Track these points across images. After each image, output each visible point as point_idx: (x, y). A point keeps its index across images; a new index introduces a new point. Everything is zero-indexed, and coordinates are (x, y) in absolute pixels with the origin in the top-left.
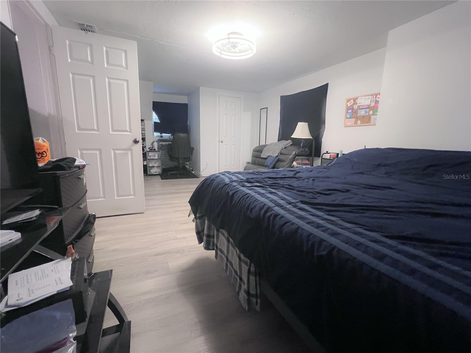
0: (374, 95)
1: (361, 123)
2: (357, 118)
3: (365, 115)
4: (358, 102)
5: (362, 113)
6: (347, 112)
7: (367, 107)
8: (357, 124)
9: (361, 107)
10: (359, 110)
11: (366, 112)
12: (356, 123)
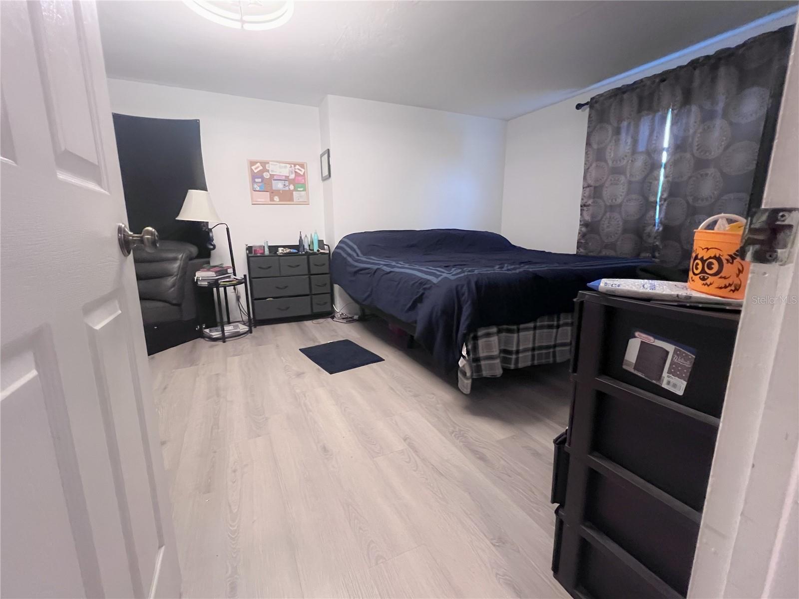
0: (292, 164)
1: (280, 201)
2: (272, 193)
3: (284, 189)
4: (270, 169)
5: (279, 186)
6: (254, 182)
7: (284, 178)
8: (274, 201)
9: (275, 178)
10: (273, 181)
11: (285, 185)
12: (272, 199)
